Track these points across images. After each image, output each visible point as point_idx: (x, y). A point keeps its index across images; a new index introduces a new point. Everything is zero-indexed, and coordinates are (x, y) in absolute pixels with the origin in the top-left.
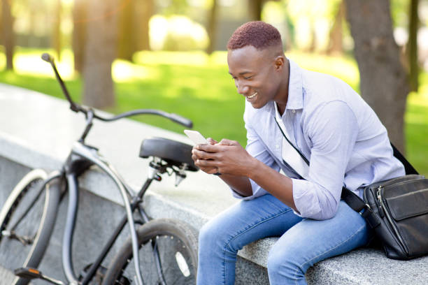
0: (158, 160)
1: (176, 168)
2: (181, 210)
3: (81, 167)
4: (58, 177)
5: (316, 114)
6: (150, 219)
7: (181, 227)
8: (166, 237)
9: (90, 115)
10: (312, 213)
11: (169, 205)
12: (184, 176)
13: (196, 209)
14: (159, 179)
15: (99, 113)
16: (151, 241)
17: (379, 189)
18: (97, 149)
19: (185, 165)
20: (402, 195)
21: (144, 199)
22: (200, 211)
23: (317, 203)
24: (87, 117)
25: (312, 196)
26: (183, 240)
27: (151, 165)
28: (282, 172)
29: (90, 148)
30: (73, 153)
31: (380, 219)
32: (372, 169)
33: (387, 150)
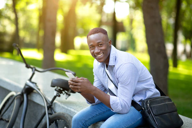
0: (59, 88)
1: (66, 92)
2: (67, 109)
3: (29, 91)
4: (20, 95)
5: (120, 68)
6: (55, 112)
7: (66, 116)
8: (61, 120)
9: (34, 69)
10: (118, 110)
11: (63, 107)
12: (69, 95)
13: (73, 109)
14: (59, 96)
15: (37, 69)
16: (55, 122)
17: (148, 102)
18: (36, 84)
19: (70, 90)
20: (158, 105)
21: (53, 104)
22: (75, 110)
23: (120, 106)
24: (32, 70)
25: (118, 103)
26: (67, 121)
27: (56, 90)
28: (108, 94)
29: (33, 83)
30: (26, 85)
31: (148, 115)
32: (146, 93)
33: (152, 85)
